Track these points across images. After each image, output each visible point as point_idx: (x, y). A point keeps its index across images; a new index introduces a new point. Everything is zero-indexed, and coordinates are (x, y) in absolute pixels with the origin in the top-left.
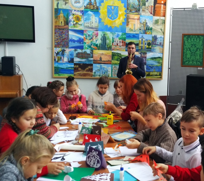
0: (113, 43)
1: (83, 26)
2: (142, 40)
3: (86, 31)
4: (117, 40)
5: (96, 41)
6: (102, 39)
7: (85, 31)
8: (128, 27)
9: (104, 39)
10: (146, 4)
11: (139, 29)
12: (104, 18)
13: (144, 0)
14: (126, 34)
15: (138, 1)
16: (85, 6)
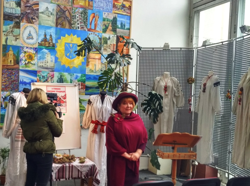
3: (39, 71)
4: (76, 82)
8: (88, 67)
9: (61, 81)
10: (108, 42)
11: (100, 70)
12: (62, 58)
13: (106, 38)
14: (85, 75)
15: (99, 38)
16: (39, 43)
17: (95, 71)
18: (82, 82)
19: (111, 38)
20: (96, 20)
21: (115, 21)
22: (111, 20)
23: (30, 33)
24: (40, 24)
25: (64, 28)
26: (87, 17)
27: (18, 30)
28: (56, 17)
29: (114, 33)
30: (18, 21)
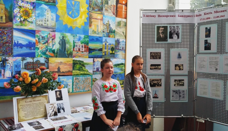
0: (74, 47)
1: (34, 25)
2: (106, 44)
3: (39, 31)
4: (79, 44)
5: (53, 45)
6: (61, 43)
7: (37, 31)
8: (90, 28)
9: (63, 42)
10: (109, 3)
11: (102, 32)
14: (88, 36)
17: (97, 32)
18: (86, 44)
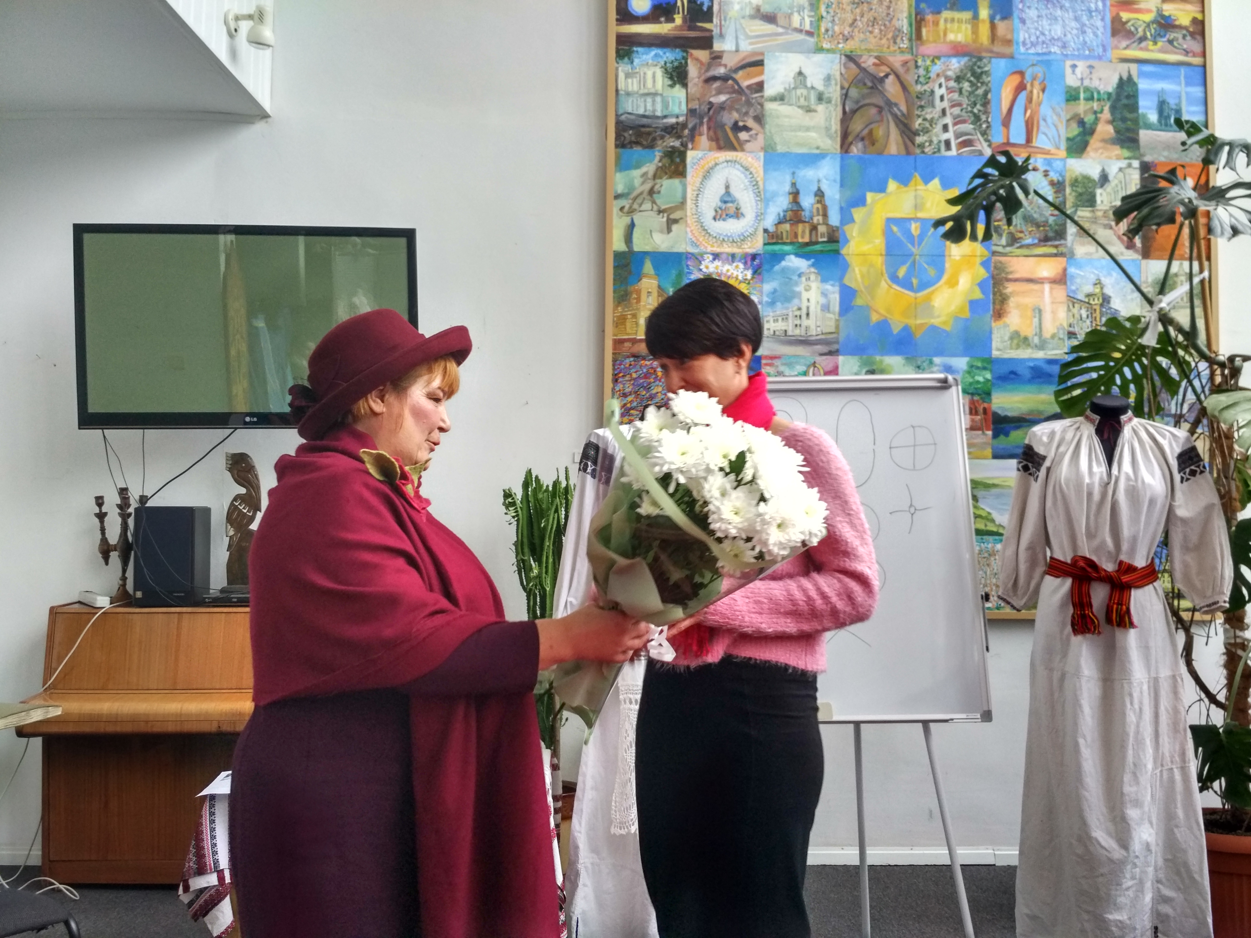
3: (772, 358)
7: (766, 357)
8: (1000, 323)
10: (1099, 199)
11: (1063, 335)
12: (872, 288)
13: (1087, 179)
14: (990, 363)
15: (1052, 183)
16: (766, 231)
17: (1036, 340)
18: (976, 398)
19: (1111, 177)
20: (1030, 100)
21: (1128, 97)
22: (1109, 94)
23: (728, 192)
24: (769, 150)
25: (880, 153)
26: (986, 93)
27: (676, 182)
28: (840, 109)
29: (1126, 153)
30: (677, 144)
